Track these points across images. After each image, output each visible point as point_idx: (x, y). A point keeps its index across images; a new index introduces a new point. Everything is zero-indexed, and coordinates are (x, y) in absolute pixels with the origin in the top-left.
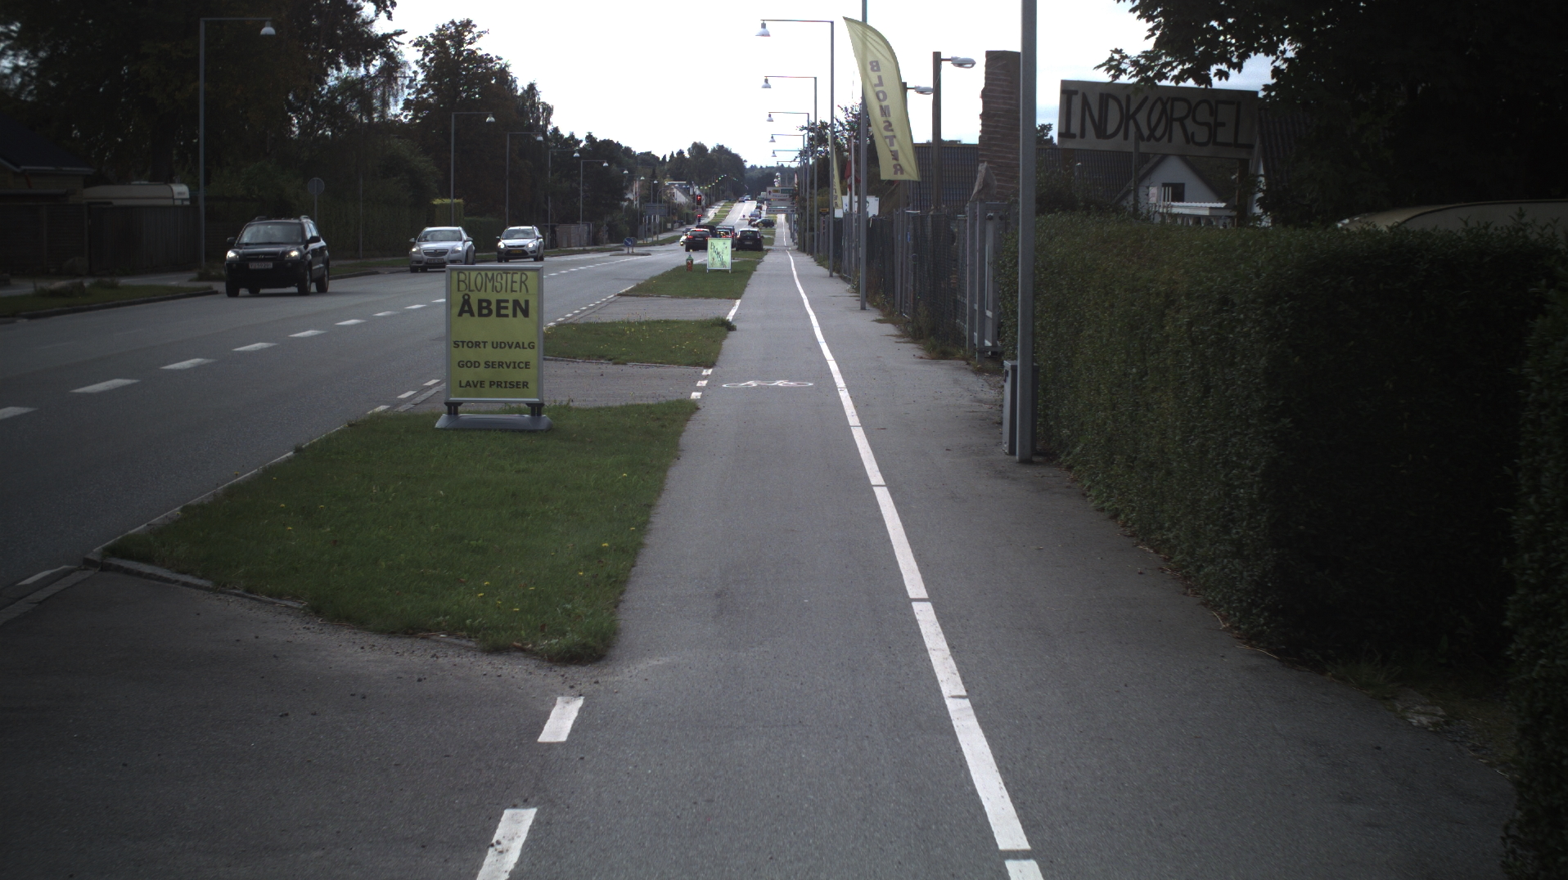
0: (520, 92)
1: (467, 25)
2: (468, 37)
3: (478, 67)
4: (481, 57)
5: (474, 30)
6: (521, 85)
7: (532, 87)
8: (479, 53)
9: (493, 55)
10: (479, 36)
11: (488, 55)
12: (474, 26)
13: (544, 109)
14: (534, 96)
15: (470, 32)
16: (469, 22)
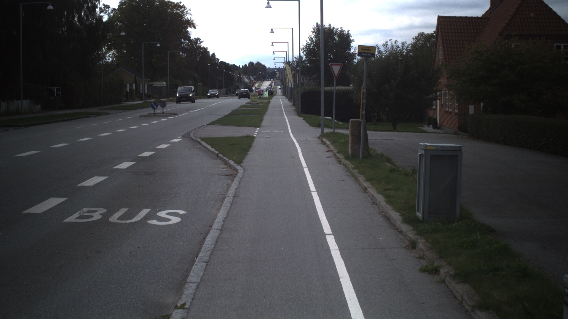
0: (211, 55)
1: (199, 39)
2: (199, 42)
3: (201, 50)
4: (202, 47)
6: (211, 53)
7: (213, 54)
9: (205, 47)
10: (202, 42)
11: (204, 47)
12: (201, 39)
13: (217, 60)
14: (214, 56)
15: (199, 41)
16: (199, 38)
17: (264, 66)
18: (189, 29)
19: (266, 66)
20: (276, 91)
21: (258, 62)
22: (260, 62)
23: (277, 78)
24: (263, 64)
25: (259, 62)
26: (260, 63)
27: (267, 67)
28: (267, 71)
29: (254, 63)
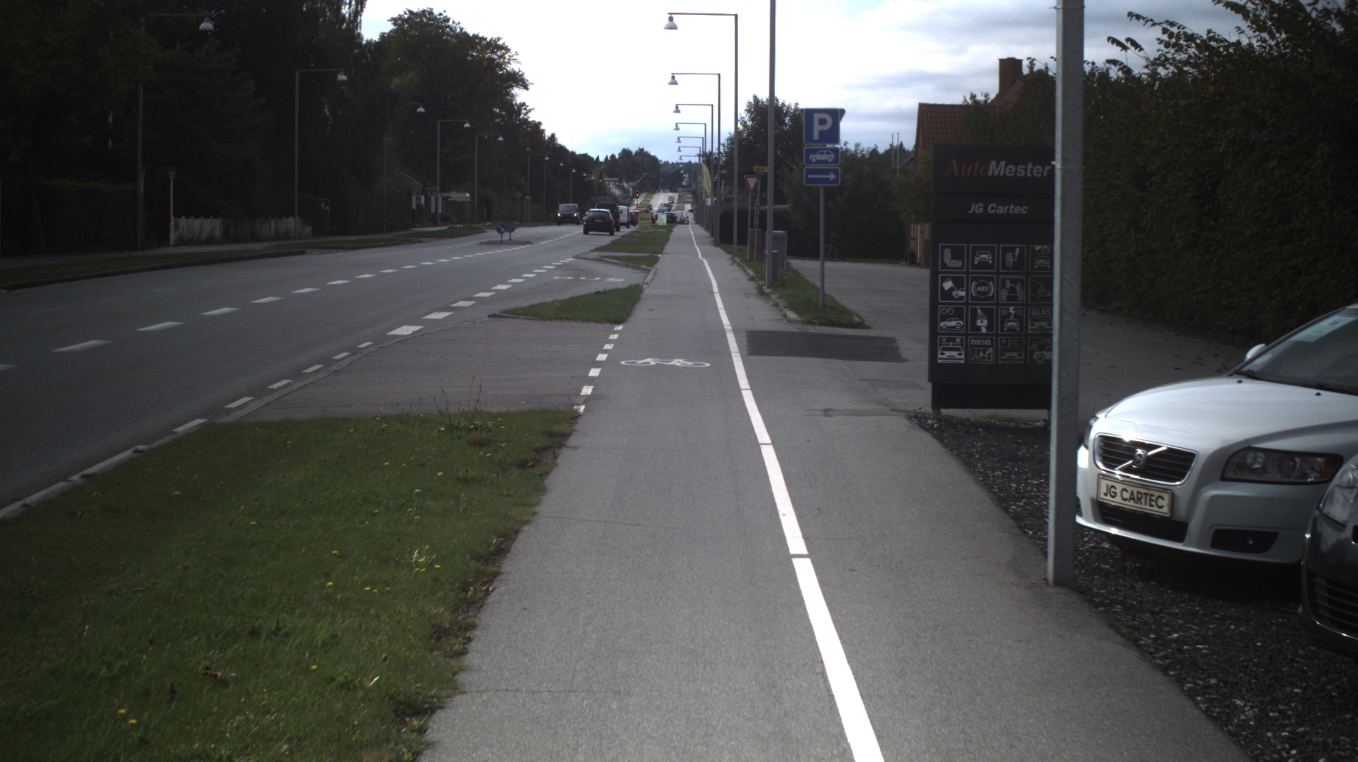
0: (547, 138)
2: (524, 111)
5: (528, 108)
6: (548, 134)
7: (553, 136)
8: (530, 120)
10: (530, 111)
13: (559, 147)
14: (554, 140)
15: (525, 109)
16: (524, 104)
17: (654, 158)
19: (659, 158)
20: (682, 215)
21: (642, 150)
23: (683, 187)
24: (652, 154)
26: (646, 152)
27: (661, 161)
29: (632, 152)
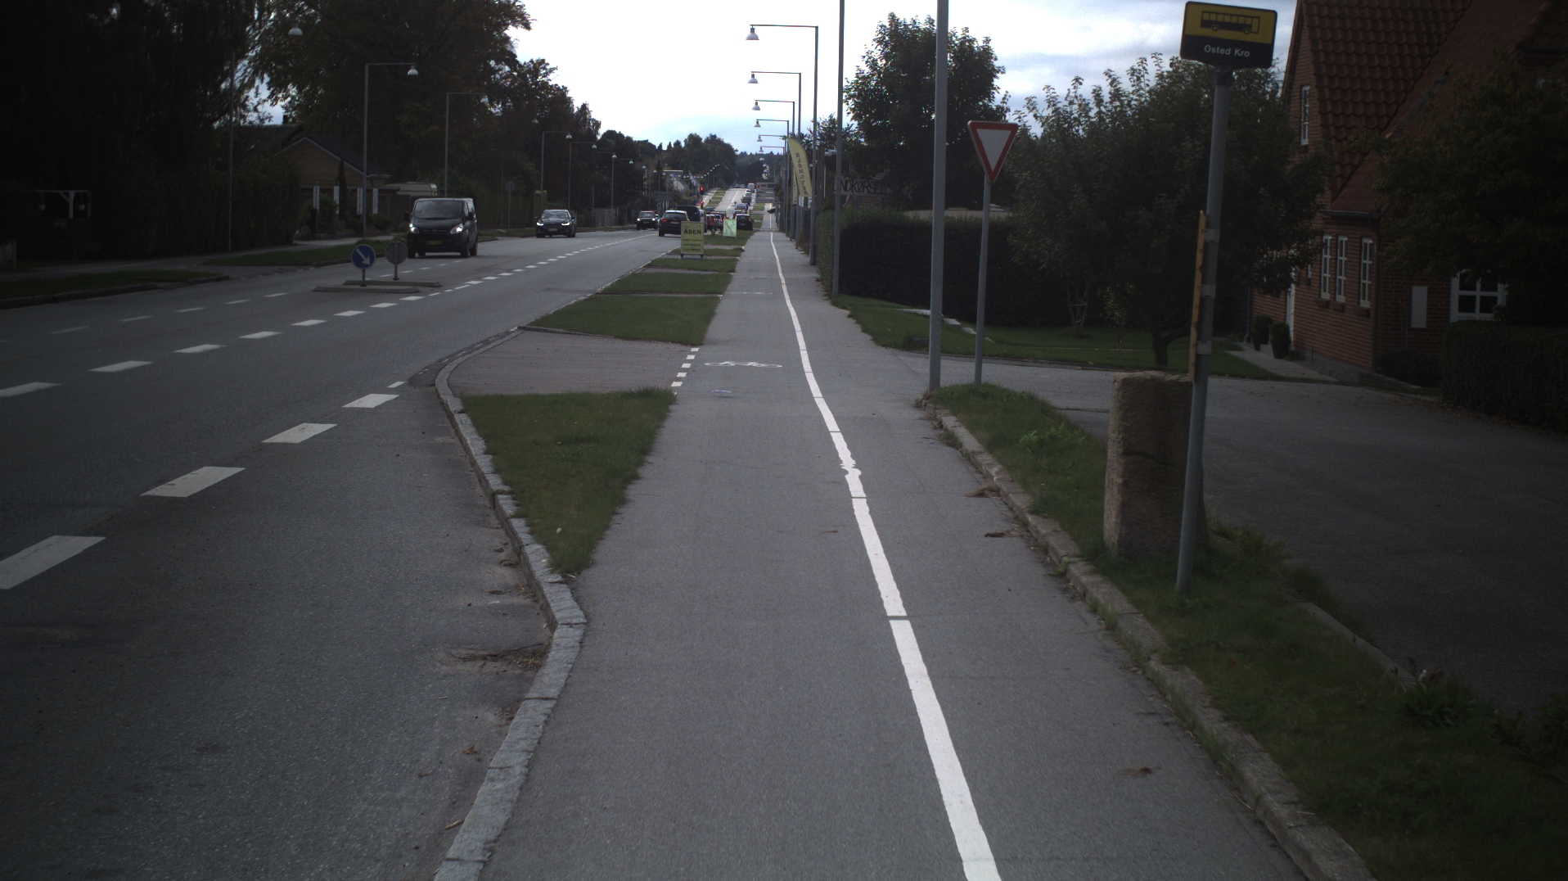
0: (575, 112)
1: (542, 62)
2: (543, 72)
3: (547, 94)
4: (552, 86)
6: (577, 105)
7: (583, 106)
9: (560, 85)
10: (549, 70)
11: (556, 84)
12: (548, 65)
13: (593, 124)
14: (583, 112)
15: (544, 68)
16: (543, 60)
17: (728, 148)
18: (512, 32)
19: (735, 147)
20: (761, 218)
21: (713, 137)
22: (718, 136)
23: (763, 180)
24: (726, 141)
25: (715, 136)
26: (719, 140)
27: (737, 150)
28: (737, 162)
29: (701, 139)
